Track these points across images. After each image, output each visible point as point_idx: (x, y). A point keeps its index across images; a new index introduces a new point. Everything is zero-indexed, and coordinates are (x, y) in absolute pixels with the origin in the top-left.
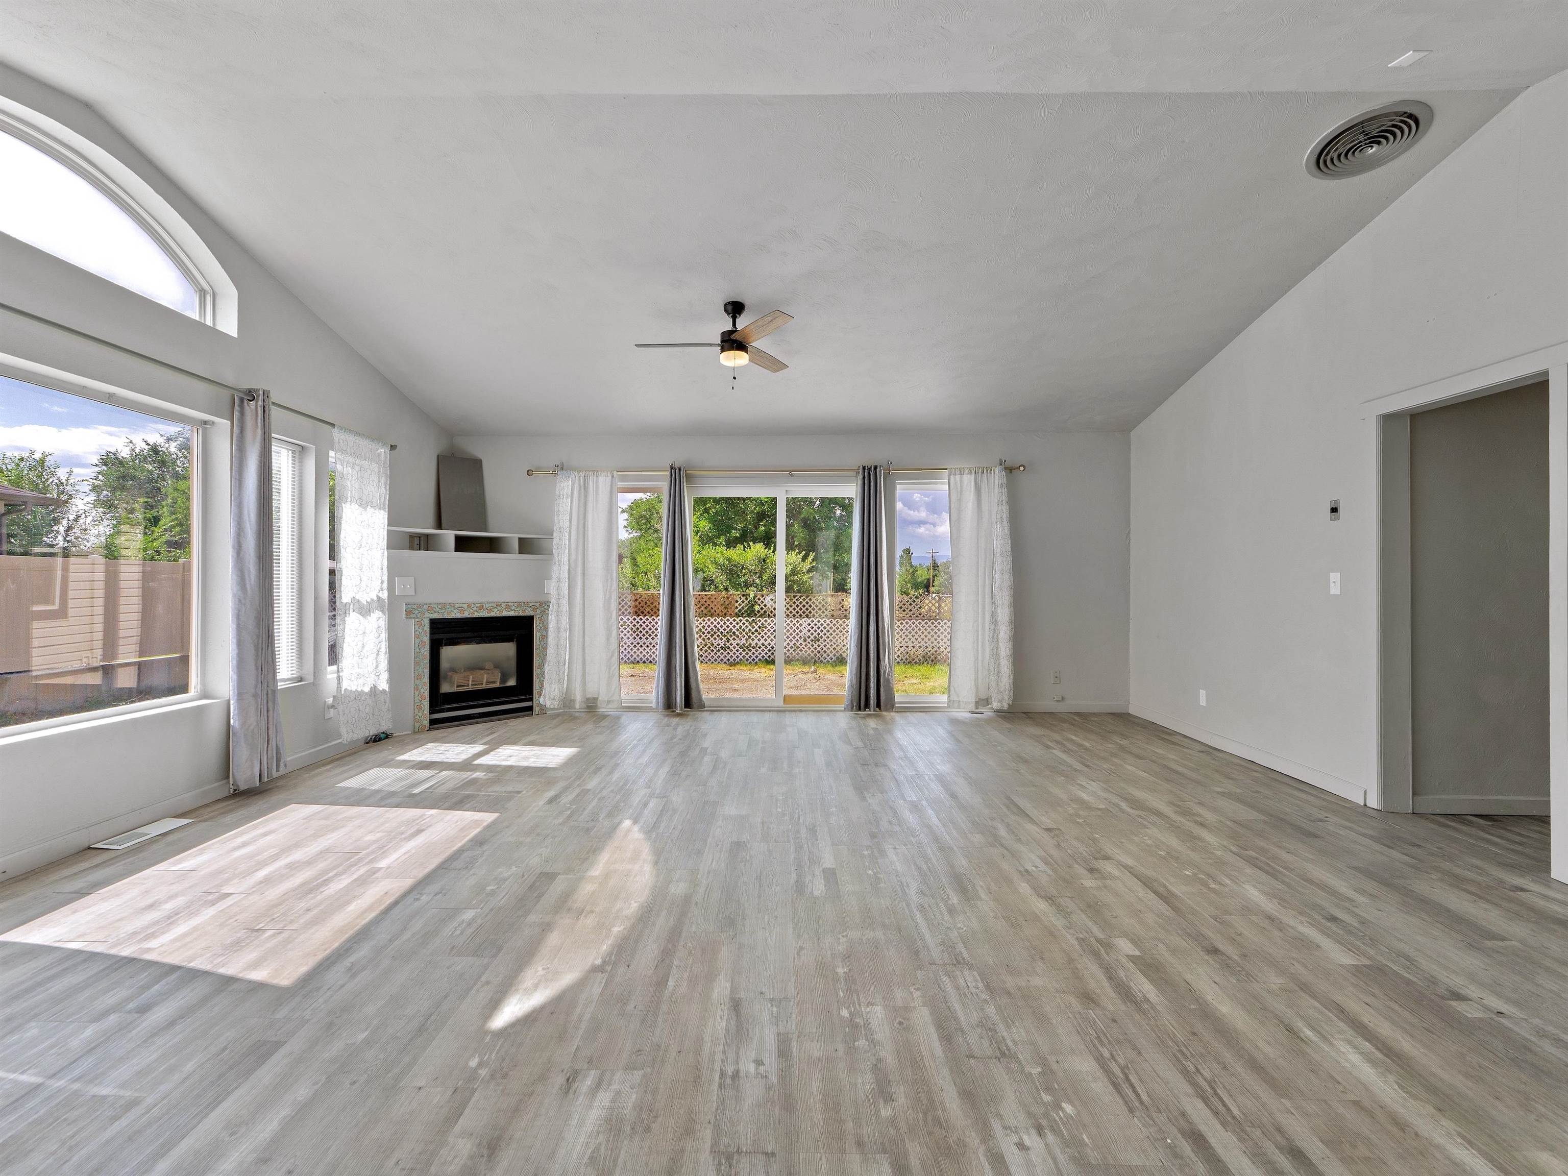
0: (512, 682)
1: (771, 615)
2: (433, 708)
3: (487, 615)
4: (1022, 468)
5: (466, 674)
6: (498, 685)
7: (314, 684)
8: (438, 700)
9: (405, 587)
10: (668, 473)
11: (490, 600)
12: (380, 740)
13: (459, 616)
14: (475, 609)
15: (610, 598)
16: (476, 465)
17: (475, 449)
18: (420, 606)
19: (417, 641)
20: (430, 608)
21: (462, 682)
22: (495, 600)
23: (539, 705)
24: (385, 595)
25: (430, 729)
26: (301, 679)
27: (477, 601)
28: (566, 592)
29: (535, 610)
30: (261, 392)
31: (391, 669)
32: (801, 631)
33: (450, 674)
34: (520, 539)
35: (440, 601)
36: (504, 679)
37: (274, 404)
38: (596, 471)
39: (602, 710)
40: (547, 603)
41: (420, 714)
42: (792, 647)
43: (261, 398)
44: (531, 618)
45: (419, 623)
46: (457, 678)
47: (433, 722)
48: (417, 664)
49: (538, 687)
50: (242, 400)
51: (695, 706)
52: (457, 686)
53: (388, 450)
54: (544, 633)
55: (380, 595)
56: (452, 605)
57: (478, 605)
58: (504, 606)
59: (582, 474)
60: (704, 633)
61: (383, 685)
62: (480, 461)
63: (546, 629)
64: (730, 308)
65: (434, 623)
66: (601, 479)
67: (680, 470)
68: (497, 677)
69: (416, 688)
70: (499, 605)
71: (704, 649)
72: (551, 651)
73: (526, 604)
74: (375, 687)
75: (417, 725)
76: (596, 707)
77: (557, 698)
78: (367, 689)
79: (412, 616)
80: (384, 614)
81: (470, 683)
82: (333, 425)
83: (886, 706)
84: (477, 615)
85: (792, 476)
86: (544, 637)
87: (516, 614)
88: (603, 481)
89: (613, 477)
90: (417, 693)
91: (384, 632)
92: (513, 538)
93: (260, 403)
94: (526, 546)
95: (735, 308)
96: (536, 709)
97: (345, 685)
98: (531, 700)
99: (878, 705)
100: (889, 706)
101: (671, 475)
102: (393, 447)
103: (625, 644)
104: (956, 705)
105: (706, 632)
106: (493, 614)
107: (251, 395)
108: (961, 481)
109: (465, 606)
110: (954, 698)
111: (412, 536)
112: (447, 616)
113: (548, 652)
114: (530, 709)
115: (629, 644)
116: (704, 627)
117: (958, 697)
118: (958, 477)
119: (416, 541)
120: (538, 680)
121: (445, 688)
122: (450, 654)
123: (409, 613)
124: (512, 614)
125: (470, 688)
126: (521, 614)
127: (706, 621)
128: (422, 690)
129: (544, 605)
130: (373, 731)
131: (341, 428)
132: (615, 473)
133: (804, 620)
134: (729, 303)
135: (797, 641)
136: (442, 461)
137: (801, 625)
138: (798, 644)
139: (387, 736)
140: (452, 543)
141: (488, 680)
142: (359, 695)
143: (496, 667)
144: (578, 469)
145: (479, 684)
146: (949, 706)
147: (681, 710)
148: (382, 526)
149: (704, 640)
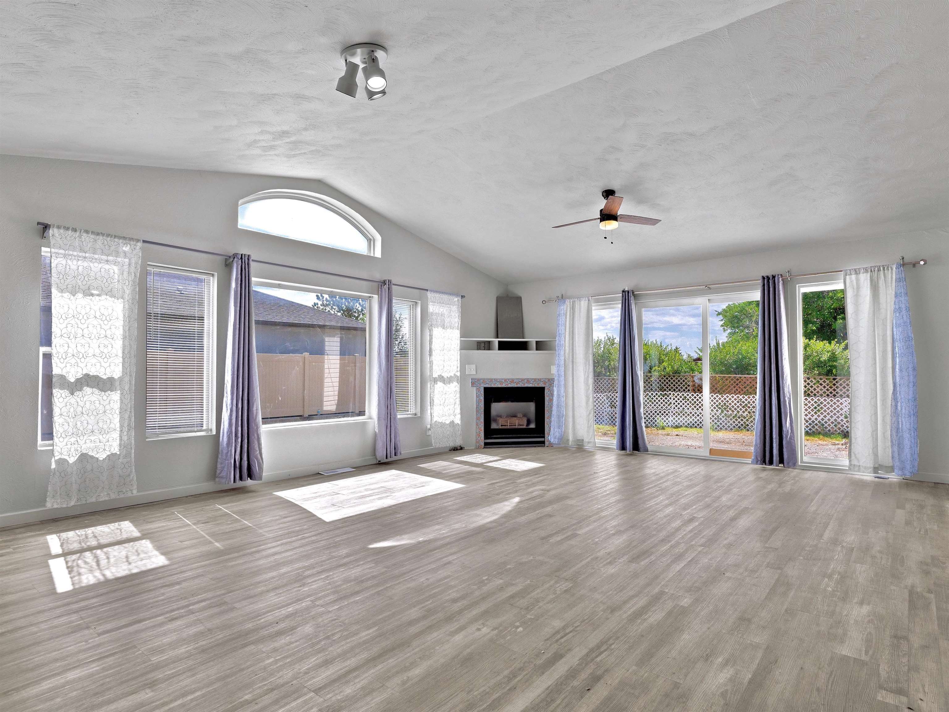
0: (532, 426)
1: (811, 394)
2: (486, 437)
3: (516, 386)
4: (922, 263)
5: (506, 419)
6: (525, 427)
7: (420, 417)
8: (489, 432)
9: (471, 370)
10: (621, 295)
11: (518, 378)
12: (457, 450)
13: (500, 386)
14: (509, 382)
15: (588, 377)
16: (519, 300)
17: (519, 292)
18: (479, 380)
19: (478, 399)
20: (484, 380)
21: (504, 423)
22: (520, 378)
23: (548, 441)
24: (458, 374)
25: (484, 448)
26: (416, 414)
27: (510, 378)
28: (563, 373)
29: (545, 383)
30: (388, 281)
31: (462, 413)
32: (841, 409)
33: (498, 418)
34: (537, 342)
35: (489, 377)
36: (529, 422)
37: (394, 284)
38: (579, 298)
39: (587, 447)
40: (553, 380)
41: (479, 439)
42: (832, 423)
43: (388, 283)
44: (543, 389)
45: (478, 390)
46: (501, 421)
47: (486, 444)
48: (477, 411)
49: (547, 430)
50: (381, 286)
51: (641, 450)
52: (501, 426)
53: (460, 299)
54: (551, 398)
55: (456, 374)
56: (496, 380)
57: (511, 380)
58: (526, 381)
59: (572, 301)
60: (749, 407)
61: (458, 420)
62: (521, 298)
63: (552, 395)
64: (604, 194)
65: (486, 389)
66: (582, 302)
67: (628, 292)
68: (525, 422)
69: (477, 424)
70: (523, 380)
71: (750, 420)
72: (554, 408)
73: (540, 380)
74: (453, 422)
75: (478, 444)
76: (583, 445)
77: (557, 437)
78: (448, 422)
79: (474, 385)
80: (458, 384)
81: (509, 424)
82: (427, 290)
83: (788, 463)
84: (510, 386)
85: (709, 288)
86: (551, 400)
87: (534, 386)
88: (584, 303)
89: (589, 300)
90: (477, 427)
91: (458, 393)
92: (532, 340)
93: (387, 286)
94: (540, 346)
95: (608, 193)
96: (547, 443)
97: (435, 419)
98: (544, 437)
99: (781, 461)
100: (790, 464)
101: (623, 296)
102: (463, 297)
103: (686, 413)
104: (857, 469)
105: (751, 407)
106: (519, 386)
107: (384, 282)
108: (858, 280)
109: (503, 381)
110: (855, 462)
111: (479, 343)
112: (493, 386)
113: (553, 409)
114: (543, 442)
115: (688, 413)
116: (749, 402)
117: (859, 461)
118: (854, 277)
119: (483, 345)
120: (547, 426)
121: (494, 426)
122: (497, 407)
123: (473, 384)
124: (530, 385)
125: (509, 427)
126: (536, 386)
127: (751, 398)
128: (480, 426)
129: (551, 381)
130: (452, 444)
131: (431, 291)
132: (590, 298)
133: (844, 399)
134: (603, 192)
135: (838, 417)
136: (500, 300)
137: (841, 404)
138: (839, 420)
139: (461, 448)
140: (497, 345)
141: (520, 423)
142: (443, 425)
143: (525, 415)
144: (569, 298)
145: (514, 425)
146: (850, 469)
147: (630, 451)
148: (457, 338)
149: (749, 413)
